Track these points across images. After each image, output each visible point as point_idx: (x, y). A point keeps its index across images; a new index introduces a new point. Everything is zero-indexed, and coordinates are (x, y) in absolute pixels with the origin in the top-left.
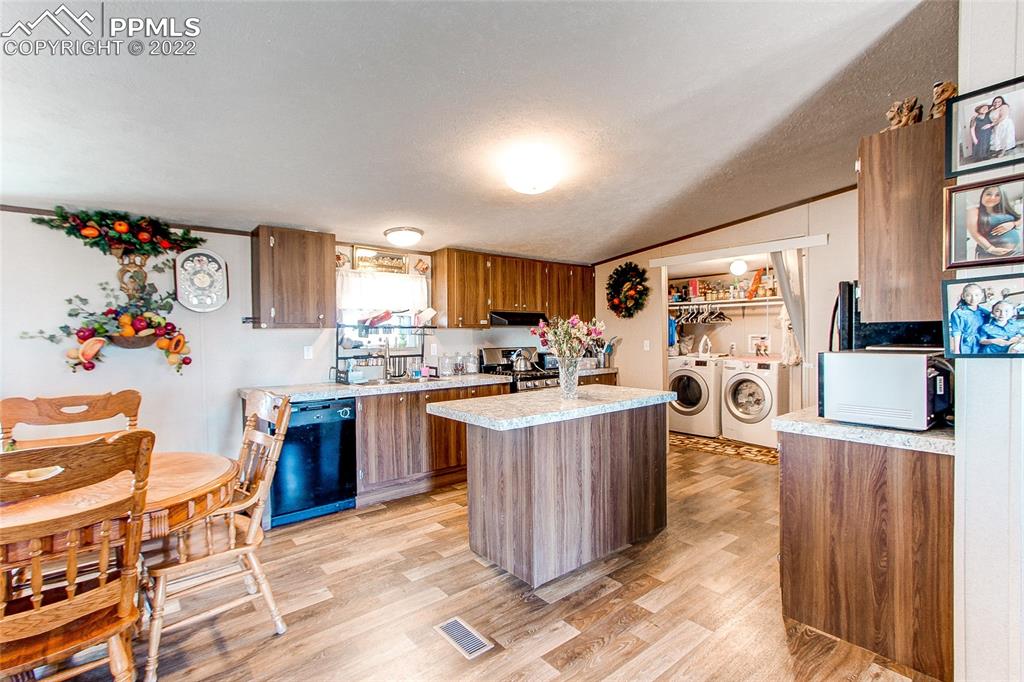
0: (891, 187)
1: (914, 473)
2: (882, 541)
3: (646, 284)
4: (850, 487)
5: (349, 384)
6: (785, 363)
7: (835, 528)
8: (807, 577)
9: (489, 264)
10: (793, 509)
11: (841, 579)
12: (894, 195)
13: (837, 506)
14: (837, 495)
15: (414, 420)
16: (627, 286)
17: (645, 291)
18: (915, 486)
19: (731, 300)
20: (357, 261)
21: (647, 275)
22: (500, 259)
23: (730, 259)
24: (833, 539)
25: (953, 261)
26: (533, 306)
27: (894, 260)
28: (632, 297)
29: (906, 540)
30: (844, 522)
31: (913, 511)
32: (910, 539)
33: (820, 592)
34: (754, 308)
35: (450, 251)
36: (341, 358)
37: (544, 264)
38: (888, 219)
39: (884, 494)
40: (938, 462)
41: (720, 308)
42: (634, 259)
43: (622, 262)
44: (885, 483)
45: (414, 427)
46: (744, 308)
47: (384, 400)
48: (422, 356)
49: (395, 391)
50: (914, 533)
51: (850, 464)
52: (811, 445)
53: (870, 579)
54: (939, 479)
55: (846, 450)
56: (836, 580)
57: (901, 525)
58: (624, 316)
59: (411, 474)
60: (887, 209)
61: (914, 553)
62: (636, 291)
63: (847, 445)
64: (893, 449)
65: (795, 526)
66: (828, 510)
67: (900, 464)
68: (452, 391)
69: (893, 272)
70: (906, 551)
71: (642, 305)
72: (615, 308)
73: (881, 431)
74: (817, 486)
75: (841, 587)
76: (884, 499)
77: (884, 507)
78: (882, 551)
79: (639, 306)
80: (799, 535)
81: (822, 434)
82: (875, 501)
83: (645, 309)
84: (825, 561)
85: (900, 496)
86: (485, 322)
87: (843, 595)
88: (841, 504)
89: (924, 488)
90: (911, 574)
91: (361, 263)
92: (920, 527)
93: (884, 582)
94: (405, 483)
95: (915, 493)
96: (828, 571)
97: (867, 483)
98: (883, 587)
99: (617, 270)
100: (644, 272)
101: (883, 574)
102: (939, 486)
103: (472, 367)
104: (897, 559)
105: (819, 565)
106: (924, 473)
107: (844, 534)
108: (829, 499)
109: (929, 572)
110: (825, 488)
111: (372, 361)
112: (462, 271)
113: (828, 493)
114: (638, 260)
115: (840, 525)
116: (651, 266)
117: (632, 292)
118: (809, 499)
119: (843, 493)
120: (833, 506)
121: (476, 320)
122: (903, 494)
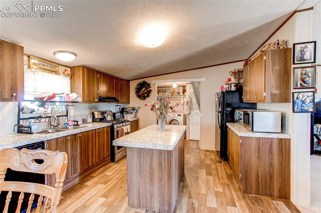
0: (274, 65)
1: (279, 145)
2: (271, 165)
3: (151, 88)
4: (262, 151)
5: (32, 133)
6: (186, 114)
7: (258, 163)
8: (250, 179)
9: (98, 76)
10: (245, 160)
11: (260, 178)
12: (274, 68)
13: (259, 157)
14: (259, 153)
15: (74, 148)
16: (144, 89)
17: (150, 91)
18: (280, 148)
19: (166, 95)
20: (31, 65)
21: (150, 86)
22: (102, 74)
23: (173, 83)
24: (258, 166)
25: (295, 87)
26: (113, 95)
27: (274, 86)
28: (146, 93)
29: (277, 164)
30: (261, 161)
31: (279, 155)
32: (278, 163)
33: (254, 184)
34: (171, 98)
35: (84, 67)
36: (21, 119)
37: (116, 78)
38: (273, 74)
39: (272, 151)
40: (285, 140)
41: (164, 98)
42: (146, 80)
43: (142, 80)
44: (272, 148)
45: (74, 152)
46: (169, 98)
47: (60, 140)
48: (67, 116)
49: (66, 135)
50: (279, 161)
51: (262, 144)
52: (251, 140)
53: (268, 177)
54: (285, 145)
55: (261, 140)
56: (258, 179)
57: (276, 159)
58: (143, 99)
59: (73, 176)
60: (273, 71)
61: (280, 166)
62: (147, 91)
63: (261, 138)
64: (274, 138)
65: (246, 165)
66: (256, 158)
67: (276, 142)
68: (90, 132)
69: (274, 89)
70: (277, 167)
71: (149, 96)
72: (139, 96)
73: (271, 134)
74: (253, 152)
75: (260, 180)
76: (271, 153)
77: (272, 155)
78: (271, 167)
79: (148, 96)
80: (247, 168)
81: (255, 136)
82: (269, 154)
83: (150, 97)
84: (255, 174)
85: (276, 151)
86: (96, 100)
87: (260, 183)
88: (260, 156)
89: (282, 148)
90: (278, 172)
91: (34, 66)
92: (281, 159)
93: (272, 176)
94: (70, 181)
95: (280, 150)
96: (256, 177)
97: (267, 149)
98: (271, 178)
99: (139, 83)
100: (150, 84)
101: (272, 174)
102: (285, 147)
103: (90, 120)
104: (275, 169)
105: (253, 175)
106: (282, 144)
107: (261, 165)
108: (256, 155)
109: (283, 171)
110: (255, 152)
111: (43, 120)
112: (88, 77)
113: (256, 153)
114: (147, 80)
115: (260, 162)
116: (152, 83)
117: (146, 91)
118: (250, 156)
119: (260, 153)
120: (257, 157)
121: (94, 100)
122: (277, 151)
